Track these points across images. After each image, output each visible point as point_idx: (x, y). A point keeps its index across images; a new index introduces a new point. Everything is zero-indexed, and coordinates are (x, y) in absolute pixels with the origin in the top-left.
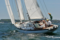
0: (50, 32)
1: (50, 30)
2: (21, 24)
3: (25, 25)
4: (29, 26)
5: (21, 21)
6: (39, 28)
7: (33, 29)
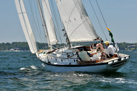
0: (111, 68)
1: (112, 65)
2: (49, 53)
3: (58, 55)
4: (66, 57)
5: (51, 47)
6: (88, 62)
7: (75, 63)
